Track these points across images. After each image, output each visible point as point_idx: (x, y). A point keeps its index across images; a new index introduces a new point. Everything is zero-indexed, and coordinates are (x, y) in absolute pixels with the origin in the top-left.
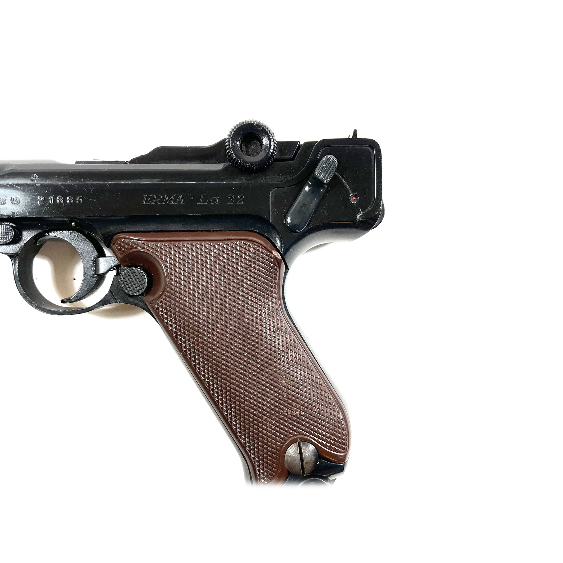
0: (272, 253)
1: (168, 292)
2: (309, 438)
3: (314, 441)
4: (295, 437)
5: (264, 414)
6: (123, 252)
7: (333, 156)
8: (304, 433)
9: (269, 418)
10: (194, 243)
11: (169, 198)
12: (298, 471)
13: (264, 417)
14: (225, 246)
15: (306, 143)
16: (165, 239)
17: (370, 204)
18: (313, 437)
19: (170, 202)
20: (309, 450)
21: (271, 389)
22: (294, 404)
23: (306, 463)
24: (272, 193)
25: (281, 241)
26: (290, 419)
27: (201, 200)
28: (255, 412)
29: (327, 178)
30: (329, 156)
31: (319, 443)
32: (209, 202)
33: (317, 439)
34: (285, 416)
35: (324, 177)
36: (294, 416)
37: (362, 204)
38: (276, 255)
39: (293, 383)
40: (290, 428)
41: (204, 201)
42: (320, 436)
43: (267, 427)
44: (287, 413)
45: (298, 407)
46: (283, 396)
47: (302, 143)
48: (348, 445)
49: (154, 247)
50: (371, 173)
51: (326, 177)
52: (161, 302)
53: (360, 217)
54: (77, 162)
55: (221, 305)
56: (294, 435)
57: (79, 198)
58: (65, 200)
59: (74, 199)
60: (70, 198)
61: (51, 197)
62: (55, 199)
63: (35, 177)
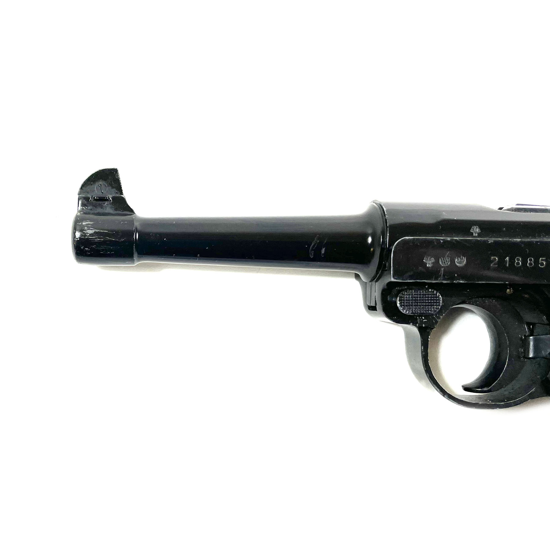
57: (542, 260)
58: (524, 262)
59: (537, 262)
60: (531, 260)
61: (507, 258)
62: (512, 261)
63: (476, 230)
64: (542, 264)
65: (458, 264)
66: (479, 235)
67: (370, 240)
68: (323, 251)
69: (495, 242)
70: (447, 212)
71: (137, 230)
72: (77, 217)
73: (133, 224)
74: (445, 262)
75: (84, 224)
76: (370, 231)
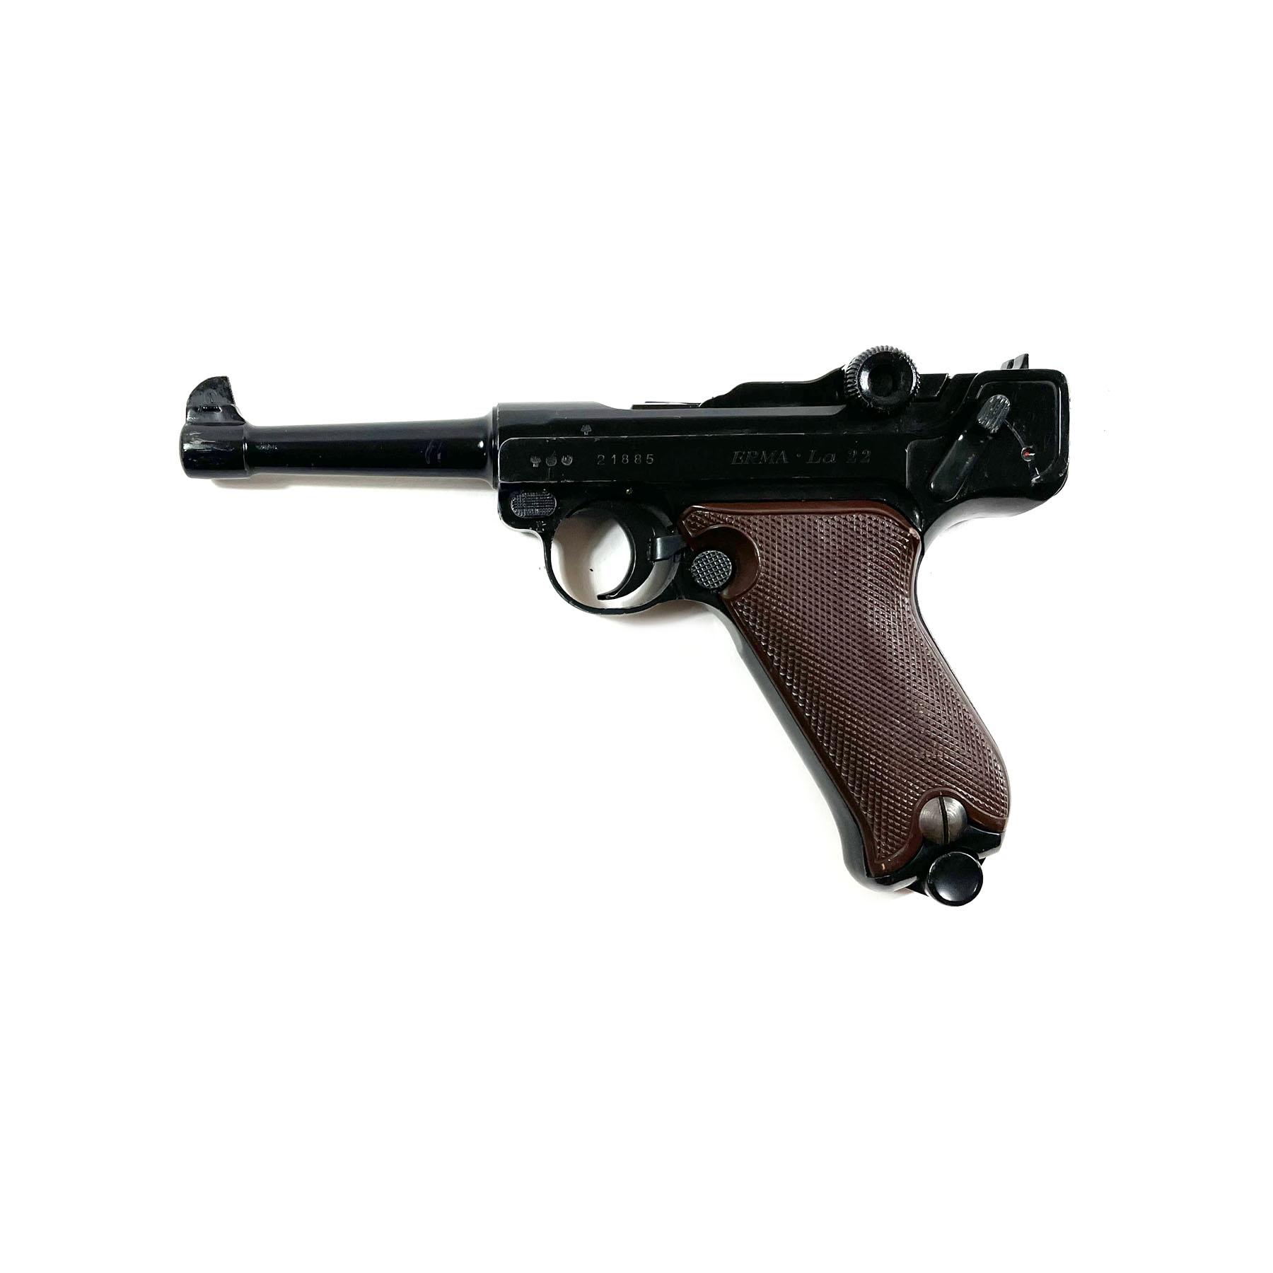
0: (908, 531)
1: (760, 584)
2: (955, 792)
3: (963, 797)
4: (936, 790)
5: (891, 756)
6: (700, 529)
7: (1004, 396)
8: (949, 784)
9: (899, 761)
10: (799, 517)
11: (767, 456)
12: (939, 836)
13: (891, 759)
14: (842, 521)
15: (958, 377)
16: (761, 511)
17: (1051, 463)
18: (960, 790)
19: (768, 461)
20: (954, 808)
21: (903, 722)
22: (935, 743)
23: (952, 826)
24: (910, 446)
25: (920, 515)
26: (928, 763)
27: (812, 458)
28: (878, 752)
29: (995, 427)
30: (999, 397)
31: (969, 799)
32: (821, 460)
33: (966, 793)
34: (922, 760)
35: (991, 425)
36: (934, 759)
37: (1040, 463)
38: (913, 533)
39: (933, 715)
40: (928, 777)
41: (816, 458)
42: (971, 790)
43: (895, 773)
44: (925, 755)
45: (940, 748)
46: (920, 732)
47: (951, 376)
48: (1008, 807)
49: (745, 521)
50: (1053, 419)
51: (994, 425)
52: (749, 598)
53: (1037, 480)
54: (635, 407)
55: (835, 602)
56: (934, 787)
57: (650, 456)
58: (632, 459)
59: (644, 458)
60: (638, 457)
61: (614, 456)
62: (619, 458)
63: (586, 430)
64: (650, 460)
65: (565, 464)
66: (590, 434)
67: (481, 444)
68: (439, 456)
69: (601, 440)
70: (559, 412)
71: (245, 441)
72: (185, 427)
73: (242, 433)
74: (552, 462)
75: (191, 434)
76: (481, 436)
